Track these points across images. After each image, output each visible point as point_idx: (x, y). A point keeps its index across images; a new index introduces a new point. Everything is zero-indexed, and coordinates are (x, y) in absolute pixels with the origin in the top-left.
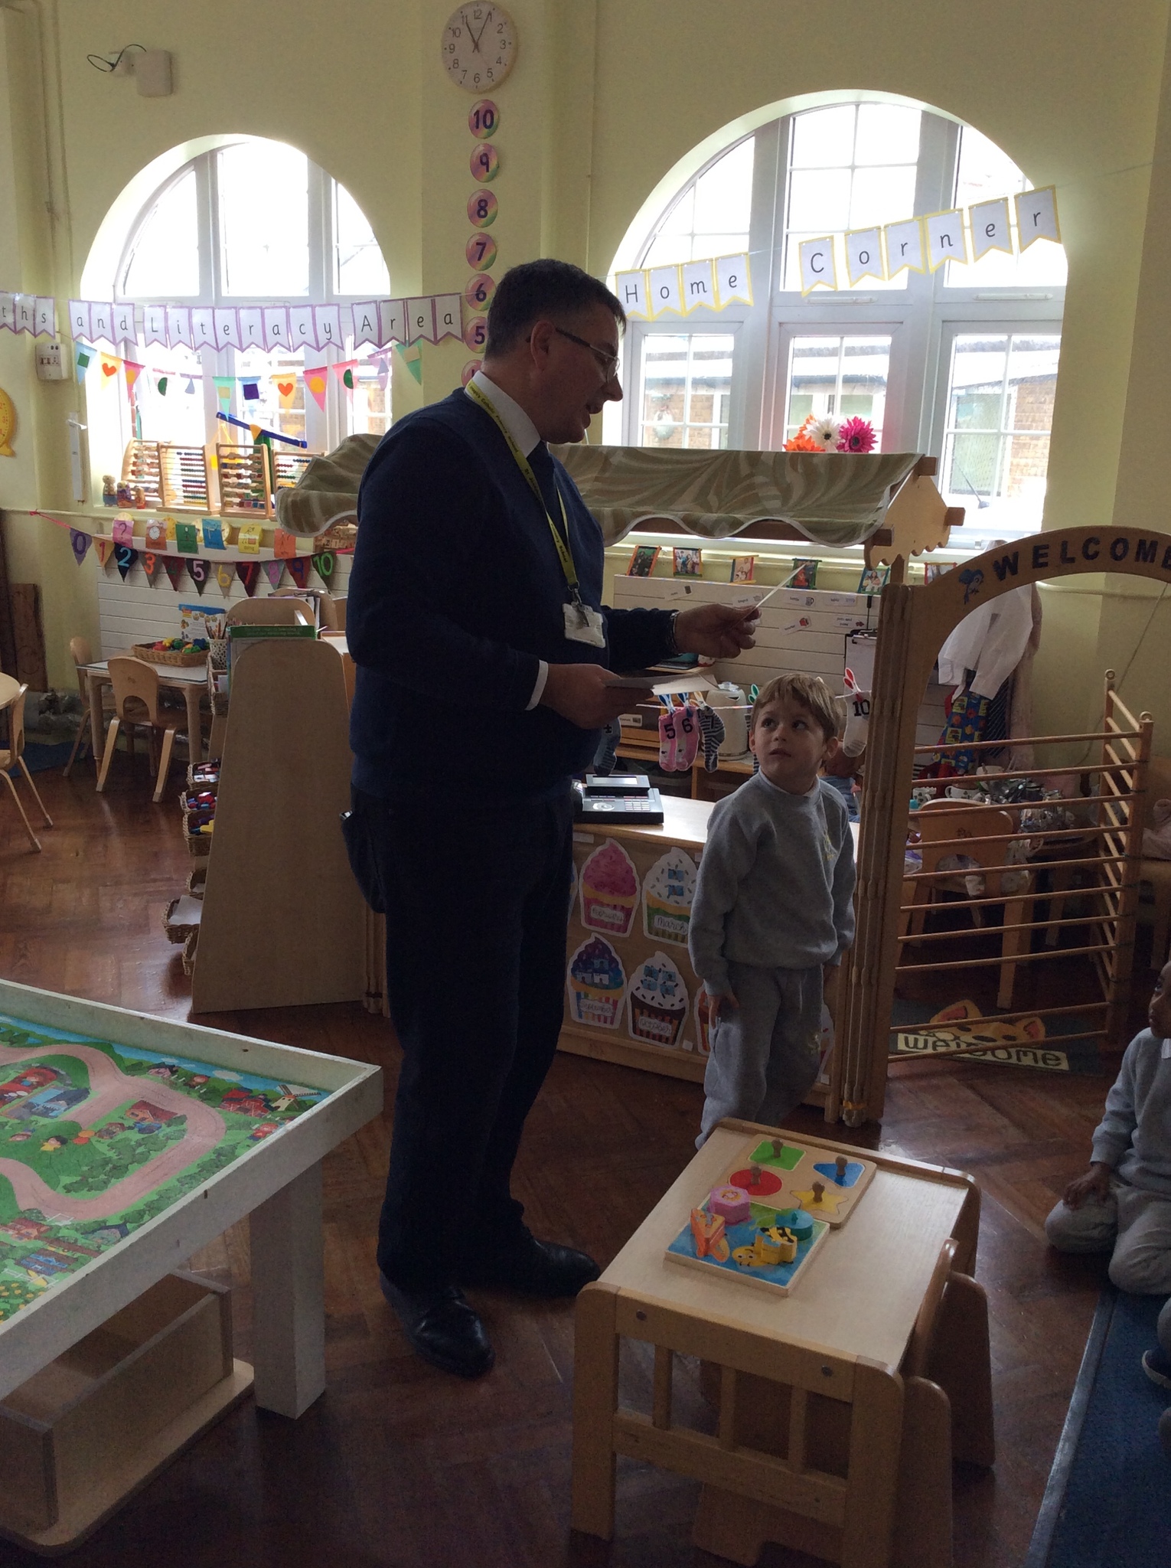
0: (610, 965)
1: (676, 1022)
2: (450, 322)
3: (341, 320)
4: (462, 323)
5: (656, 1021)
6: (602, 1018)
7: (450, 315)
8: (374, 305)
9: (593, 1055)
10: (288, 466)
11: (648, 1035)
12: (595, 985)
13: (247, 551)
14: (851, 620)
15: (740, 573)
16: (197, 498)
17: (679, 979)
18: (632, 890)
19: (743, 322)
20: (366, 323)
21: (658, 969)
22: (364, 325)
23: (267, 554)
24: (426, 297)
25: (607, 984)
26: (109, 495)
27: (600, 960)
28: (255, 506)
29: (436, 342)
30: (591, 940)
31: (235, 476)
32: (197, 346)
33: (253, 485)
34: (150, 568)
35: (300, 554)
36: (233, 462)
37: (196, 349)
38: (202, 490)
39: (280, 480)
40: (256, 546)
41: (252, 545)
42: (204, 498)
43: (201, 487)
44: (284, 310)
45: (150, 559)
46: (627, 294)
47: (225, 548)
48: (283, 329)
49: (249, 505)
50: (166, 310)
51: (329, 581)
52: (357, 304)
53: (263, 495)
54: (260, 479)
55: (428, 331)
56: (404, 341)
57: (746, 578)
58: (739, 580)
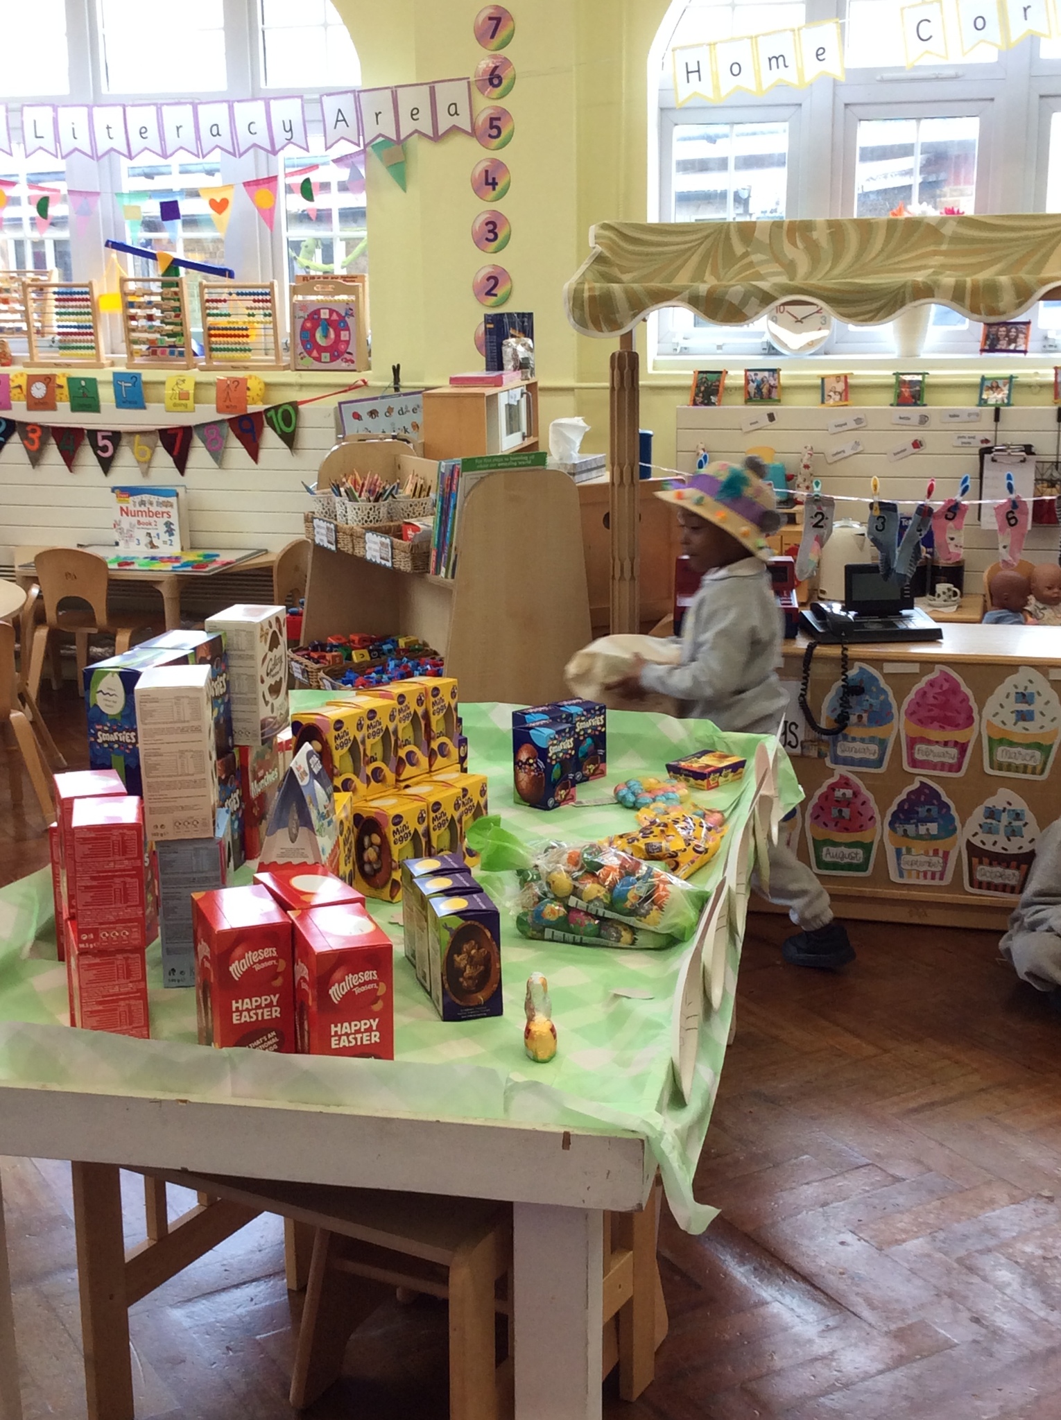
0: (939, 813)
1: (1024, 867)
2: (456, 113)
3: (306, 119)
4: (471, 115)
5: (998, 869)
6: (929, 875)
7: (455, 104)
8: (351, 96)
9: (916, 920)
10: (220, 301)
11: (990, 886)
12: (919, 837)
13: (174, 409)
14: (974, 438)
15: (832, 394)
16: (80, 348)
17: (1029, 816)
18: (970, 720)
19: (800, 105)
20: (340, 118)
21: (1001, 809)
22: (337, 121)
23: (207, 413)
24: (422, 84)
25: (936, 833)
27: (927, 807)
28: (172, 353)
29: (436, 137)
30: (916, 785)
31: (145, 317)
32: (100, 154)
33: (169, 327)
34: (33, 442)
35: (252, 408)
36: (142, 299)
37: (99, 158)
38: (89, 337)
39: (210, 319)
40: (190, 402)
41: (184, 402)
42: (92, 348)
43: (87, 334)
44: (225, 106)
45: (34, 431)
46: (688, 72)
47: (144, 408)
48: (225, 129)
49: (163, 353)
50: (55, 110)
51: (290, 439)
52: (329, 95)
53: (183, 339)
54: (177, 320)
55: (425, 125)
56: (394, 137)
57: (841, 400)
58: (831, 402)
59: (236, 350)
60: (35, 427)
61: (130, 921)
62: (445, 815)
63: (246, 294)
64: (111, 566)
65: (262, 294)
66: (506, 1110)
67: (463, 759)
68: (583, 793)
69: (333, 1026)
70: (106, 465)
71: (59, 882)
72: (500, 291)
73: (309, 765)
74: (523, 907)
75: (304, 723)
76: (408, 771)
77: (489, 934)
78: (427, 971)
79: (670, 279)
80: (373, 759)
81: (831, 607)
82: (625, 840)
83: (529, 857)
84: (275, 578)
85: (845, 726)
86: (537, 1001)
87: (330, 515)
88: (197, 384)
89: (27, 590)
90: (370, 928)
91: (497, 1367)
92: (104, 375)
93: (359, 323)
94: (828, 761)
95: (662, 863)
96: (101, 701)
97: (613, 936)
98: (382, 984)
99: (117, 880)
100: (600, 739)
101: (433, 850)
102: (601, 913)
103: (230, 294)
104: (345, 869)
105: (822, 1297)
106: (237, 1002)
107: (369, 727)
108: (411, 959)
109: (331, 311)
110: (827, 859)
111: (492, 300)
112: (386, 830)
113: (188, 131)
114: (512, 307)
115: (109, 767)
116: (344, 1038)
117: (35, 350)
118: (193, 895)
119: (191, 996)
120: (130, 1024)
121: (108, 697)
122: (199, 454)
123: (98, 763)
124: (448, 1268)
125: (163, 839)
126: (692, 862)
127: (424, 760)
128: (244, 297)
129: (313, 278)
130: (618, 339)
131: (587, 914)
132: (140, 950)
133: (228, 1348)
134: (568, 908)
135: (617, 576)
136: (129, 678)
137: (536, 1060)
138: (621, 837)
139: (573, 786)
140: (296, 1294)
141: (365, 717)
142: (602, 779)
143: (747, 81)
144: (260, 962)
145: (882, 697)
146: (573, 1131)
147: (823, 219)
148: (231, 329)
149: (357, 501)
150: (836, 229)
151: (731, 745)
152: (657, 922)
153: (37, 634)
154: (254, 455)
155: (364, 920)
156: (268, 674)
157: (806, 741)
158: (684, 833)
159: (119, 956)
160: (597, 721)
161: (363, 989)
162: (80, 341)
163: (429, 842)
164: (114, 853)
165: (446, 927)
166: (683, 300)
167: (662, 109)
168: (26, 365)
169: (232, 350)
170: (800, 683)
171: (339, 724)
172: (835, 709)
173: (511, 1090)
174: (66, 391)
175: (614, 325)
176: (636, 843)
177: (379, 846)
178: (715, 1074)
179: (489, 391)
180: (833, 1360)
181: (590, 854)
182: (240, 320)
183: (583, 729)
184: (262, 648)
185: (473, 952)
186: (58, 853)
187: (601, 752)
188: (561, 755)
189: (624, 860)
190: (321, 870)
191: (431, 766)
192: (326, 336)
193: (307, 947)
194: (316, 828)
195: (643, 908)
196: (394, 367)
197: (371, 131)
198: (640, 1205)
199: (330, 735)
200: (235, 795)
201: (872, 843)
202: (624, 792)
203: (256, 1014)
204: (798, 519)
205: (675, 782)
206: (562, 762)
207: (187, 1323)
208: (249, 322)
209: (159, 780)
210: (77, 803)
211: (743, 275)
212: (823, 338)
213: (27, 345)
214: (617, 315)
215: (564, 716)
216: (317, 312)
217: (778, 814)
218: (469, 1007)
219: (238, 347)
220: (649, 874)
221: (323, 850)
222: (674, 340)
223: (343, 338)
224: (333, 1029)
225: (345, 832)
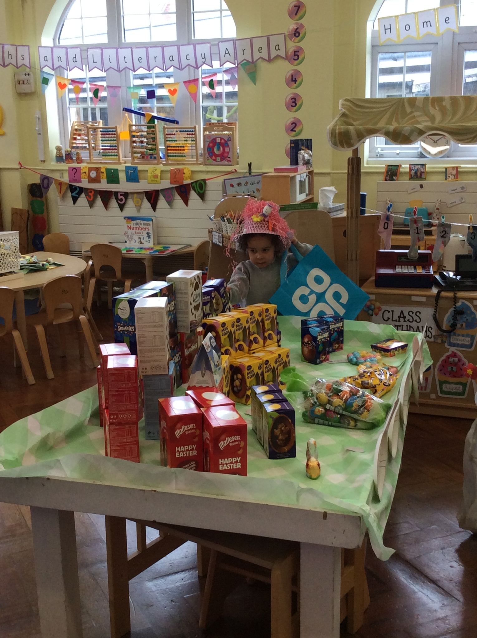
2: (279, 49)
3: (212, 53)
4: (286, 50)
7: (279, 45)
8: (232, 42)
10: (172, 134)
13: (151, 182)
15: (450, 176)
16: (111, 155)
19: (437, 43)
22: (226, 53)
23: (166, 184)
24: (263, 36)
26: (60, 157)
28: (151, 158)
29: (270, 60)
31: (139, 142)
32: (121, 70)
33: (149, 146)
34: (90, 198)
35: (186, 182)
36: (138, 134)
37: (120, 71)
38: (115, 151)
39: (168, 142)
40: (158, 179)
41: (156, 179)
42: (116, 155)
43: (114, 149)
44: (176, 47)
45: (91, 192)
46: (385, 29)
47: (139, 182)
48: (176, 58)
49: (147, 158)
50: (102, 50)
51: (202, 196)
52: (222, 42)
53: (156, 151)
54: (154, 143)
55: (265, 55)
56: (251, 61)
57: (454, 178)
58: (450, 179)
59: (179, 156)
60: (91, 190)
61: (132, 410)
62: (270, 366)
63: (184, 131)
64: (124, 252)
65: (191, 131)
66: (298, 500)
67: (278, 341)
68: (332, 357)
69: (220, 460)
70: (122, 207)
71: (101, 392)
72: (297, 129)
73: (211, 343)
74: (305, 408)
75: (208, 324)
76: (254, 346)
77: (290, 421)
78: (262, 436)
79: (377, 123)
80: (239, 340)
81: (449, 274)
82: (352, 379)
83: (308, 386)
84: (194, 258)
85: (455, 329)
86: (311, 451)
87: (220, 230)
88: (162, 171)
89: (87, 262)
90: (236, 416)
91: (292, 615)
92: (121, 167)
93: (233, 144)
94: (446, 345)
95: (369, 390)
96: (119, 312)
97: (345, 422)
98: (242, 442)
99: (126, 392)
100: (341, 332)
101: (265, 382)
102: (341, 412)
103: (177, 131)
104: (226, 389)
105: (442, 591)
106: (178, 448)
107: (237, 326)
108: (255, 430)
109: (221, 139)
110: (445, 389)
111: (294, 133)
112: (244, 372)
113: (160, 58)
114: (303, 136)
115: (123, 342)
116: (225, 465)
117: (92, 157)
118: (159, 400)
119: (157, 444)
120: (131, 456)
121: (123, 311)
122: (162, 202)
123: (118, 340)
124: (271, 570)
125: (146, 374)
126: (383, 390)
127: (261, 341)
128: (183, 133)
129: (213, 124)
130: (351, 151)
131: (335, 412)
132: (136, 423)
133: (172, 601)
134: (326, 409)
135: (349, 258)
136: (132, 302)
137: (311, 478)
138: (350, 377)
139: (328, 354)
140: (202, 578)
141: (235, 321)
142: (341, 351)
143: (413, 33)
144: (188, 430)
145: (473, 316)
146: (328, 512)
147: (447, 96)
148: (177, 147)
149: (232, 224)
150: (454, 100)
151: (401, 336)
152: (367, 417)
153: (91, 281)
154: (186, 202)
155: (235, 413)
156: (193, 301)
157: (436, 335)
158: (379, 377)
159: (127, 426)
160: (339, 325)
161: (234, 444)
162: (111, 152)
163: (263, 378)
164: (125, 380)
165: (271, 417)
166: (382, 133)
167: (373, 46)
168: (88, 163)
169: (177, 156)
170: (433, 309)
171: (224, 324)
172: (450, 321)
173: (300, 492)
174: (105, 174)
175: (350, 145)
176: (357, 380)
177: (241, 380)
178: (393, 488)
179: (292, 175)
180: (447, 620)
181: (336, 385)
182: (181, 143)
183: (334, 329)
184: (191, 289)
185: (283, 428)
186: (100, 379)
187: (341, 339)
188: (323, 340)
189: (352, 388)
190: (215, 390)
191: (264, 344)
192: (219, 149)
193: (209, 424)
194: (213, 371)
195: (360, 410)
196: (249, 164)
197: (240, 58)
198: (358, 546)
199: (220, 329)
200: (178, 355)
201: (466, 384)
202: (352, 357)
203: (186, 453)
204: (433, 233)
205: (375, 352)
206: (323, 343)
207: (154, 589)
208: (185, 144)
209: (145, 348)
210: (109, 357)
211: (410, 122)
212: (447, 149)
213: (88, 155)
214: (351, 141)
215: (324, 322)
216: (215, 139)
217: (423, 369)
218: (281, 453)
219: (180, 155)
220: (363, 395)
221: (216, 381)
222: (377, 151)
223: (226, 151)
224: (220, 461)
225: (226, 373)
